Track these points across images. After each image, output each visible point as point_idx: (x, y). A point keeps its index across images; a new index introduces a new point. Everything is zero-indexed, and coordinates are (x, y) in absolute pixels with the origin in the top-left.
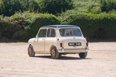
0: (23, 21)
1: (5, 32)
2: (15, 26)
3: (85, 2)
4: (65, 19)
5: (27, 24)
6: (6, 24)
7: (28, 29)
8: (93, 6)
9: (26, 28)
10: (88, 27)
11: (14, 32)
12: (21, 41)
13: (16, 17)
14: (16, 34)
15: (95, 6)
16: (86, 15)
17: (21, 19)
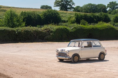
0: (49, 30)
1: (40, 36)
2: (45, 33)
3: (65, 15)
4: (71, 29)
5: (52, 32)
6: (41, 32)
7: (52, 35)
8: (71, 17)
9: (51, 34)
10: (84, 33)
11: (45, 36)
12: (49, 41)
13: (46, 28)
14: (46, 37)
15: (72, 17)
16: (83, 27)
17: (48, 29)
